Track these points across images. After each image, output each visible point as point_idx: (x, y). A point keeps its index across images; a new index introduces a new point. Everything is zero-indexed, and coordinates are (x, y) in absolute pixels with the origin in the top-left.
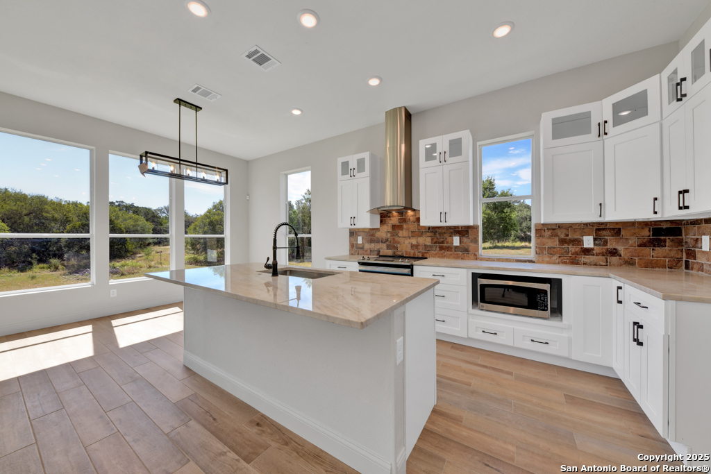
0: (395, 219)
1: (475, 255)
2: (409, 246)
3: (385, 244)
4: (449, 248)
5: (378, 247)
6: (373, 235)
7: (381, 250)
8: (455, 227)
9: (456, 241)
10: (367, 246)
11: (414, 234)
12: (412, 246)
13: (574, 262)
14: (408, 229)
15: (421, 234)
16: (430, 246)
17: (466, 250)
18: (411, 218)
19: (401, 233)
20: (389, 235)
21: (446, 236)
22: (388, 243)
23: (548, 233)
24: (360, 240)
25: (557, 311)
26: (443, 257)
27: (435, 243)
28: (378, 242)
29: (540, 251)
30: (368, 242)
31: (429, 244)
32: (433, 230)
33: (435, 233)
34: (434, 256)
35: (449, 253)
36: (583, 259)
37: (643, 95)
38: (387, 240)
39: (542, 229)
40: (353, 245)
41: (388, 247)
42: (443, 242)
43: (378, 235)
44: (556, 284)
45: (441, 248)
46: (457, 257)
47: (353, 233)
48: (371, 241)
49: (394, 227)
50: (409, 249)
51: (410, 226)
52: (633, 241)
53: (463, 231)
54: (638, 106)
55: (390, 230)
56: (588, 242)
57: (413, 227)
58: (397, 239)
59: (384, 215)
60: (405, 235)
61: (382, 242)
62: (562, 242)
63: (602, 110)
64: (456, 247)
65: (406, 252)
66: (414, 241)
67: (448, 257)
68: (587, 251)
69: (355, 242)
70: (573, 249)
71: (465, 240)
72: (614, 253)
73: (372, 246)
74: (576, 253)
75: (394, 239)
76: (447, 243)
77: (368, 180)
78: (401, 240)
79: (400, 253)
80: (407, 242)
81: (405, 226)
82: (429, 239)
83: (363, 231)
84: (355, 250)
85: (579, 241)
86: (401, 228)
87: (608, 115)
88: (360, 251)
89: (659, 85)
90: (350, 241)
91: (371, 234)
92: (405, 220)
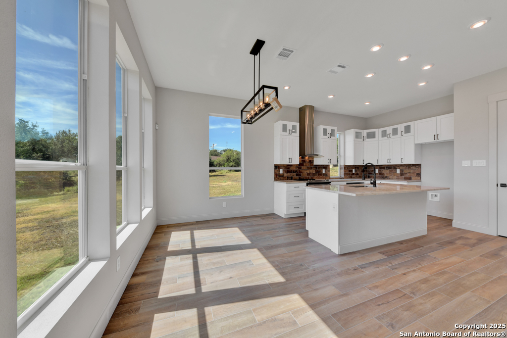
0: (301, 160)
3: (295, 174)
4: (321, 174)
5: (292, 175)
6: (289, 168)
7: (293, 177)
8: (323, 165)
9: (324, 171)
10: (285, 175)
11: (309, 168)
12: (308, 174)
13: (351, 178)
14: (306, 166)
15: (311, 168)
17: (327, 175)
18: (307, 160)
19: (303, 167)
20: (297, 168)
21: (320, 169)
24: (281, 171)
26: (319, 178)
27: (317, 172)
28: (292, 172)
30: (286, 172)
31: (314, 173)
33: (316, 168)
34: (316, 178)
35: (321, 176)
36: (353, 176)
37: (374, 133)
38: (296, 171)
40: (276, 175)
41: (297, 175)
42: (319, 172)
45: (319, 174)
46: (324, 178)
47: (277, 167)
48: (288, 172)
49: (299, 164)
50: (306, 176)
52: (361, 171)
54: (371, 136)
55: (298, 166)
57: (308, 165)
58: (301, 170)
60: (305, 168)
61: (294, 172)
62: (349, 171)
63: (365, 133)
64: (324, 174)
66: (308, 172)
67: (321, 178)
68: (353, 174)
69: (278, 173)
70: (351, 173)
71: (326, 171)
72: (357, 174)
73: (289, 174)
75: (299, 171)
76: (321, 172)
78: (303, 171)
79: (302, 178)
80: (305, 172)
81: (305, 164)
82: (314, 171)
83: (283, 166)
84: (278, 177)
85: (352, 171)
86: (302, 165)
87: (365, 135)
88: (281, 178)
89: (378, 132)
90: (275, 172)
91: (288, 168)
92: (305, 161)
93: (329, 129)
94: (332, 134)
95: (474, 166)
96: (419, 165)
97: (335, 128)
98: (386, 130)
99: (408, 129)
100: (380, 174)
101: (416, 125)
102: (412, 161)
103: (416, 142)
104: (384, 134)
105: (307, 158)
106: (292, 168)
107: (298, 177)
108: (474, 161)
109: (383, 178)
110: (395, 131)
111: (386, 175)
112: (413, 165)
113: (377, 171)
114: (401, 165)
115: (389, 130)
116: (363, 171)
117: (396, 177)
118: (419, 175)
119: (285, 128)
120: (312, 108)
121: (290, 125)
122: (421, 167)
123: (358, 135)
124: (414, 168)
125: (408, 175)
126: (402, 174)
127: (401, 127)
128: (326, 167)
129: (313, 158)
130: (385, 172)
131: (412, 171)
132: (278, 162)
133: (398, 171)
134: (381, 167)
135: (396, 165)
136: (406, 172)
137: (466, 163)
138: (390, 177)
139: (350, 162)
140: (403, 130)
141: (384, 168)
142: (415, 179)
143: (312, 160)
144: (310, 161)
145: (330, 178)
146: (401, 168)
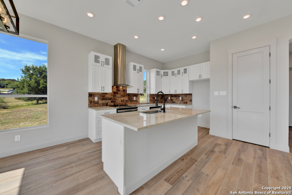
0: (115, 89)
1: (139, 103)
2: (121, 101)
3: (110, 101)
4: (133, 101)
5: (107, 102)
7: (108, 103)
8: (135, 94)
9: (135, 98)
10: (101, 102)
11: (122, 96)
12: (122, 101)
14: (120, 94)
15: (125, 96)
16: (128, 101)
17: (137, 101)
18: (121, 89)
19: (117, 95)
20: (112, 96)
21: (132, 97)
22: (111, 100)
24: (96, 99)
26: (131, 104)
27: (129, 99)
28: (107, 100)
29: (150, 100)
30: (101, 100)
31: (127, 100)
33: (129, 96)
34: (129, 104)
35: (133, 102)
37: (167, 72)
38: (111, 99)
41: (112, 102)
42: (131, 99)
45: (131, 101)
46: (135, 104)
47: (91, 95)
48: (103, 99)
50: (120, 102)
51: (121, 93)
52: (160, 98)
54: (166, 74)
58: (115, 98)
60: (119, 96)
61: (109, 99)
63: (162, 72)
64: (135, 101)
65: (119, 103)
66: (122, 99)
67: (133, 104)
69: (92, 100)
70: (154, 100)
71: (137, 98)
73: (104, 101)
75: (114, 98)
76: (132, 99)
77: (111, 70)
78: (117, 98)
79: (117, 104)
80: (120, 99)
81: (119, 93)
82: (127, 98)
83: (98, 94)
84: (92, 104)
85: (155, 98)
86: (117, 93)
87: (162, 73)
88: (96, 105)
89: (170, 72)
90: (89, 99)
91: (103, 96)
92: (119, 90)
93: (138, 66)
94: (140, 70)
95: (220, 95)
96: (191, 94)
97: (143, 66)
98: (174, 71)
99: (185, 71)
100: (171, 100)
101: (190, 68)
102: (187, 92)
103: (190, 80)
104: (173, 74)
105: (121, 88)
106: (107, 96)
107: (112, 104)
108: (220, 92)
109: (173, 103)
110: (179, 72)
111: (174, 101)
112: (188, 94)
113: (169, 98)
114: (182, 94)
115: (176, 71)
116: (162, 98)
117: (179, 102)
118: (191, 101)
119: (97, 59)
120: (124, 47)
121: (102, 57)
122: (192, 96)
123: (158, 73)
124: (188, 96)
125: (186, 101)
126: (182, 100)
127: (182, 70)
128: (136, 95)
129: (126, 88)
130: (174, 98)
131: (187, 98)
132: (91, 91)
133: (180, 98)
134: (172, 96)
135: (179, 94)
136: (184, 99)
137: (216, 93)
138: (176, 102)
139: (154, 92)
140: (183, 72)
141: (173, 96)
142: (189, 103)
143: (125, 89)
144: (124, 90)
145: (139, 104)
146: (182, 96)
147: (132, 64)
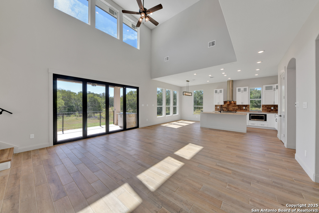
0: (228, 103)
1: (249, 110)
4: (242, 109)
7: (224, 110)
8: (244, 105)
9: (244, 108)
11: (233, 106)
12: (233, 109)
13: (270, 112)
17: (247, 110)
19: (230, 106)
21: (242, 107)
23: (264, 107)
24: (218, 107)
25: (266, 120)
26: (241, 111)
28: (224, 108)
29: (263, 110)
31: (237, 108)
32: (239, 106)
34: (239, 111)
36: (271, 111)
38: (226, 107)
39: (263, 106)
40: (216, 109)
41: (226, 109)
43: (223, 106)
44: (266, 115)
45: (240, 109)
46: (244, 111)
47: (216, 106)
48: (221, 108)
49: (228, 105)
50: (232, 110)
53: (246, 106)
55: (227, 105)
56: (272, 108)
57: (234, 105)
58: (229, 107)
59: (225, 102)
62: (267, 108)
63: (274, 86)
64: (244, 109)
66: (233, 108)
67: (242, 111)
68: (272, 110)
71: (246, 107)
72: (277, 110)
74: (270, 110)
77: (223, 95)
78: (230, 108)
79: (229, 110)
80: (231, 108)
81: (231, 104)
83: (219, 105)
86: (230, 105)
88: (218, 110)
92: (231, 103)
93: (242, 89)
97: (247, 87)
105: (232, 102)
107: (227, 110)
119: (216, 92)
121: (218, 90)
132: (217, 104)
144: (235, 103)
147: (237, 88)
